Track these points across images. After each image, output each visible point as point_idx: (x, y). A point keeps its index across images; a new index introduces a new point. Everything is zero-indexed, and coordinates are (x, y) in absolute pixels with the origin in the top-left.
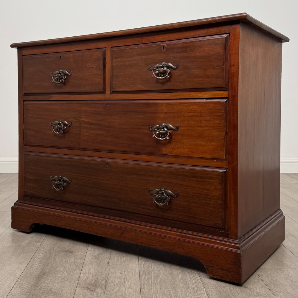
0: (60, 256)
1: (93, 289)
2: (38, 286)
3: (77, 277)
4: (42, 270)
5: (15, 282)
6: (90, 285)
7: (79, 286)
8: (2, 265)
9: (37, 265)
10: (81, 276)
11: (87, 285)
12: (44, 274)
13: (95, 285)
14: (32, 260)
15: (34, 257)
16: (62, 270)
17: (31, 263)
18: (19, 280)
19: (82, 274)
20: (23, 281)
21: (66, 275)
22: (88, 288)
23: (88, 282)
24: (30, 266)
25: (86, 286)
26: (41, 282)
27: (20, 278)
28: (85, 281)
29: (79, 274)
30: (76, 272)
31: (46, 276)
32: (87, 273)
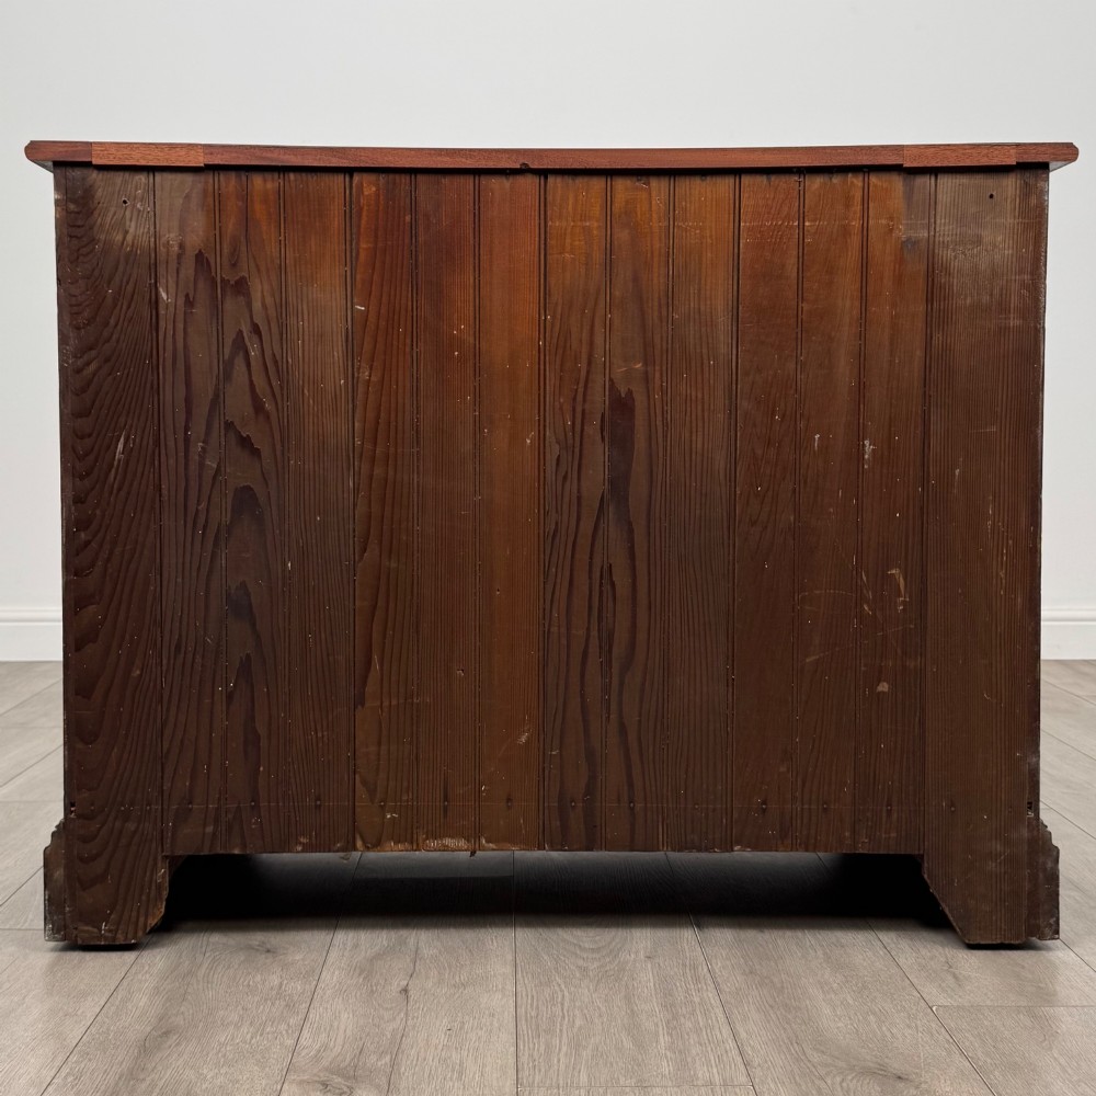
0: (229, 967)
1: (345, 1089)
2: (141, 1077)
3: (290, 1042)
4: (160, 1020)
5: (58, 1063)
6: (333, 1073)
7: (292, 1077)
8: (16, 999)
9: (144, 999)
10: (302, 1040)
11: (322, 1075)
12: (167, 1034)
13: (352, 1073)
14: (125, 983)
15: (133, 970)
16: (234, 1017)
17: (121, 994)
18: (74, 1058)
19: (305, 1033)
20: (90, 1060)
21: (249, 1036)
22: (325, 1085)
23: (325, 1063)
24: (117, 1003)
25: (317, 1079)
26: (153, 1065)
27: (78, 1048)
28: (317, 1058)
29: (297, 1034)
30: (283, 1027)
31: (173, 1038)
32: (325, 1029)
